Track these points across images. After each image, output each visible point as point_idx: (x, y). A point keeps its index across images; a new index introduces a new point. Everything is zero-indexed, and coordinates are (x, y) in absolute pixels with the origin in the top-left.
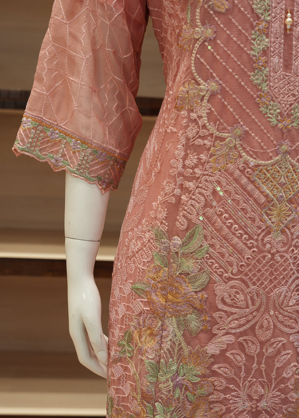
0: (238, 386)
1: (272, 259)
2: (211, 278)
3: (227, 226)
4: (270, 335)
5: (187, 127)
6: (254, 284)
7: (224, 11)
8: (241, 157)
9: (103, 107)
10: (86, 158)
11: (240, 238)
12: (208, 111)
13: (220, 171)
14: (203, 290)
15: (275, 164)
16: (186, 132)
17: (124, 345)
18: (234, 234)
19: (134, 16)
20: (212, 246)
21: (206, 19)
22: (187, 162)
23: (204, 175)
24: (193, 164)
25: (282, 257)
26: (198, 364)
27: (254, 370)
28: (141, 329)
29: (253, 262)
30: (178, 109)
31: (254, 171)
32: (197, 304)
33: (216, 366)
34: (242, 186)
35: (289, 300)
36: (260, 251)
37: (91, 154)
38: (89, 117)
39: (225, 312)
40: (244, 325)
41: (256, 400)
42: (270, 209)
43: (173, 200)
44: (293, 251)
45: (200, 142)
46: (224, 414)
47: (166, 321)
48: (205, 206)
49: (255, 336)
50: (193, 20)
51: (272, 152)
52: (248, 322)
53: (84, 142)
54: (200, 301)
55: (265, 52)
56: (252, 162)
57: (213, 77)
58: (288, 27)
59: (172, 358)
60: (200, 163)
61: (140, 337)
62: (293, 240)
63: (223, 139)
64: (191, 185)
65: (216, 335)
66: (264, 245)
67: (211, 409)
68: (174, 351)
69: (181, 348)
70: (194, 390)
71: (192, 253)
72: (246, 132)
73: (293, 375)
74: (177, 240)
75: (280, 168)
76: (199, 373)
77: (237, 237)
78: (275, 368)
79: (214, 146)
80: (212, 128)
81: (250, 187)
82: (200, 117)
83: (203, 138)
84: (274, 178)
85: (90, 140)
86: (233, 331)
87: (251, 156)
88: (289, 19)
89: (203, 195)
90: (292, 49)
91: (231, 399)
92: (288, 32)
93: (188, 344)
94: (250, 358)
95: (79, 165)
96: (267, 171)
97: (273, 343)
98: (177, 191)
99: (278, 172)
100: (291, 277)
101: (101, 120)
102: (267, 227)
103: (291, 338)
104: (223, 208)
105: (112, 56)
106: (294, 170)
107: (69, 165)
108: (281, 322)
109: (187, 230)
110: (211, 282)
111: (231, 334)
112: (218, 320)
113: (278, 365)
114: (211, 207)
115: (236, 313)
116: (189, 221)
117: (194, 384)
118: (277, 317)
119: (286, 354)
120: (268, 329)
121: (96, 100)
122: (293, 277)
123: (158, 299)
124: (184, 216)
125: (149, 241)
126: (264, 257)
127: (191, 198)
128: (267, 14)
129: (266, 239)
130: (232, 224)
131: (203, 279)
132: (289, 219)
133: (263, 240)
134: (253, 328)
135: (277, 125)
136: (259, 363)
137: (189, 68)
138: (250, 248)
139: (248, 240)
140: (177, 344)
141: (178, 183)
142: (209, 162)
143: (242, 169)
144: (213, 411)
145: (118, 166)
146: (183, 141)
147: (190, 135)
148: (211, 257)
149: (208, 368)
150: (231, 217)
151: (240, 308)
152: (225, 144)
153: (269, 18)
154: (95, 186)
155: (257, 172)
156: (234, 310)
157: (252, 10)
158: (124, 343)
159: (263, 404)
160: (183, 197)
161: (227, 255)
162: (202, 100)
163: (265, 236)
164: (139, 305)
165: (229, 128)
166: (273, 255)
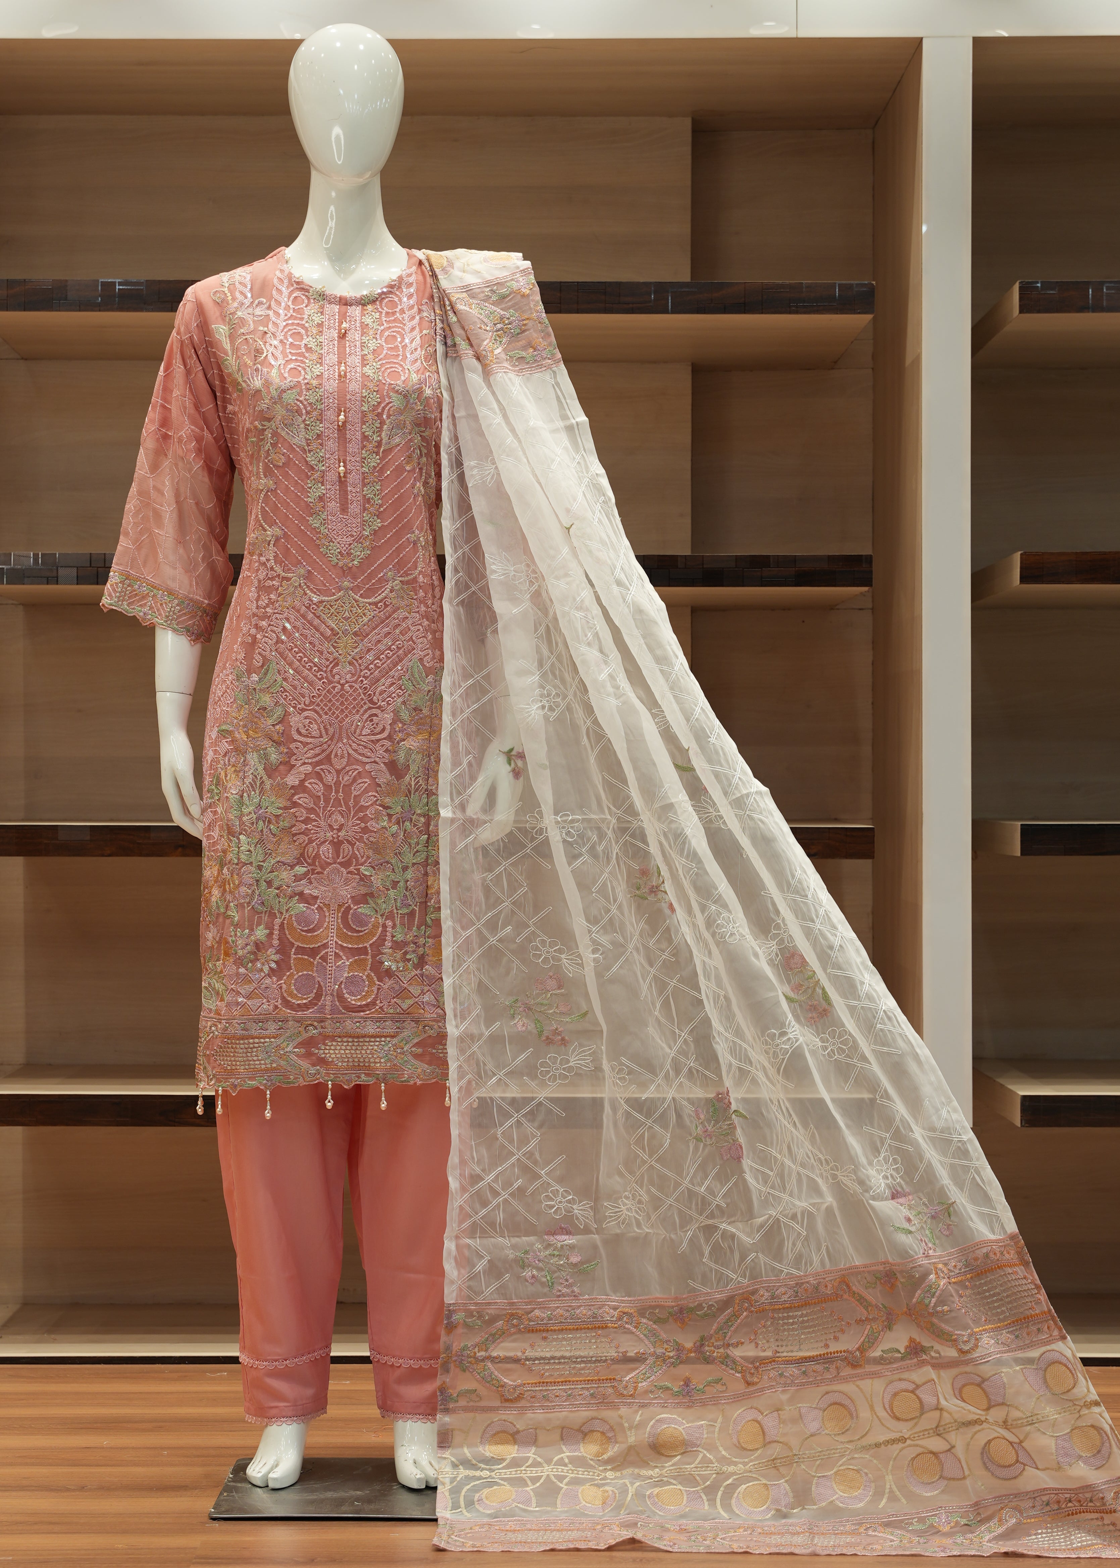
0: (318, 815)
1: (342, 689)
2: (286, 711)
3: (297, 660)
4: (345, 763)
5: (258, 570)
6: (326, 714)
7: (281, 464)
8: (306, 594)
9: (189, 557)
10: (173, 609)
11: (310, 669)
12: (275, 554)
13: (288, 608)
14: (279, 723)
15: (338, 600)
16: (257, 575)
17: (213, 790)
18: (304, 667)
19: (216, 467)
20: (285, 679)
21: (268, 472)
22: (260, 603)
23: (275, 613)
24: (264, 604)
25: (351, 687)
26: (280, 797)
27: (333, 798)
28: (226, 768)
29: (323, 693)
30: (251, 554)
31: (319, 607)
32: (276, 737)
33: (296, 797)
34: (309, 622)
35: (362, 729)
36: (330, 682)
37: (178, 605)
38: (175, 568)
39: (301, 742)
40: (319, 754)
41: (337, 829)
42: (336, 642)
43: (250, 640)
44: (362, 681)
45: (270, 583)
46: (307, 845)
47: (248, 756)
48: (277, 642)
49: (331, 765)
50: (258, 473)
51: (334, 589)
52: (323, 751)
53: (171, 593)
54: (278, 733)
55: (321, 498)
56: (315, 599)
57: (276, 523)
58: (342, 475)
59: (255, 791)
60: (271, 603)
61: (226, 776)
62: (361, 671)
63: (288, 579)
64: (264, 623)
65: (294, 766)
66: (333, 676)
67: (295, 841)
68: (256, 785)
69: (263, 782)
70: (277, 822)
71: (268, 688)
72: (309, 572)
73: (372, 805)
74: (255, 677)
75: (344, 603)
76: (280, 805)
77: (307, 669)
78: (353, 795)
79: (281, 586)
80: (278, 569)
81: (316, 622)
82: (268, 560)
83: (272, 579)
84: (338, 613)
85: (177, 591)
86: (310, 761)
87: (315, 593)
88: (342, 468)
89: (274, 632)
90: (347, 494)
91: (312, 829)
92: (343, 479)
93: (269, 777)
94: (328, 788)
95: (167, 617)
96: (331, 606)
97: (348, 771)
98: (253, 631)
99: (342, 607)
100: (362, 707)
101: (186, 572)
102: (335, 659)
103: (367, 767)
104: (293, 643)
105: (194, 507)
106: (358, 605)
107: (157, 617)
108: (355, 751)
109: (262, 666)
110: (286, 714)
111: (308, 763)
112: (295, 751)
113: (355, 793)
114: (282, 642)
115: (311, 743)
116: (264, 657)
117: (277, 816)
118: (350, 745)
119: (362, 783)
120: (342, 757)
121: (181, 551)
122: (366, 707)
123: (240, 735)
124: (259, 653)
125: (232, 682)
126: (334, 688)
127: (264, 636)
128: (320, 465)
129: (334, 671)
130: (302, 658)
131: (279, 711)
132: (356, 651)
133: (331, 671)
134: (328, 758)
135: (337, 563)
136: (337, 792)
137: (257, 516)
138: (320, 679)
139: (317, 672)
140: (259, 778)
141: (253, 623)
142: (278, 601)
143: (308, 605)
144: (297, 843)
145: (208, 618)
146: (256, 583)
147: (262, 578)
148: (285, 691)
149: (288, 800)
150: (300, 651)
151: (314, 737)
152: (291, 584)
153: (323, 468)
154: (183, 637)
155: (322, 608)
156: (309, 740)
157: (306, 462)
158: (213, 787)
159: (342, 834)
160: (258, 636)
161: (300, 687)
162: (269, 545)
163: (333, 667)
164: (225, 746)
165: (294, 569)
166: (343, 685)
